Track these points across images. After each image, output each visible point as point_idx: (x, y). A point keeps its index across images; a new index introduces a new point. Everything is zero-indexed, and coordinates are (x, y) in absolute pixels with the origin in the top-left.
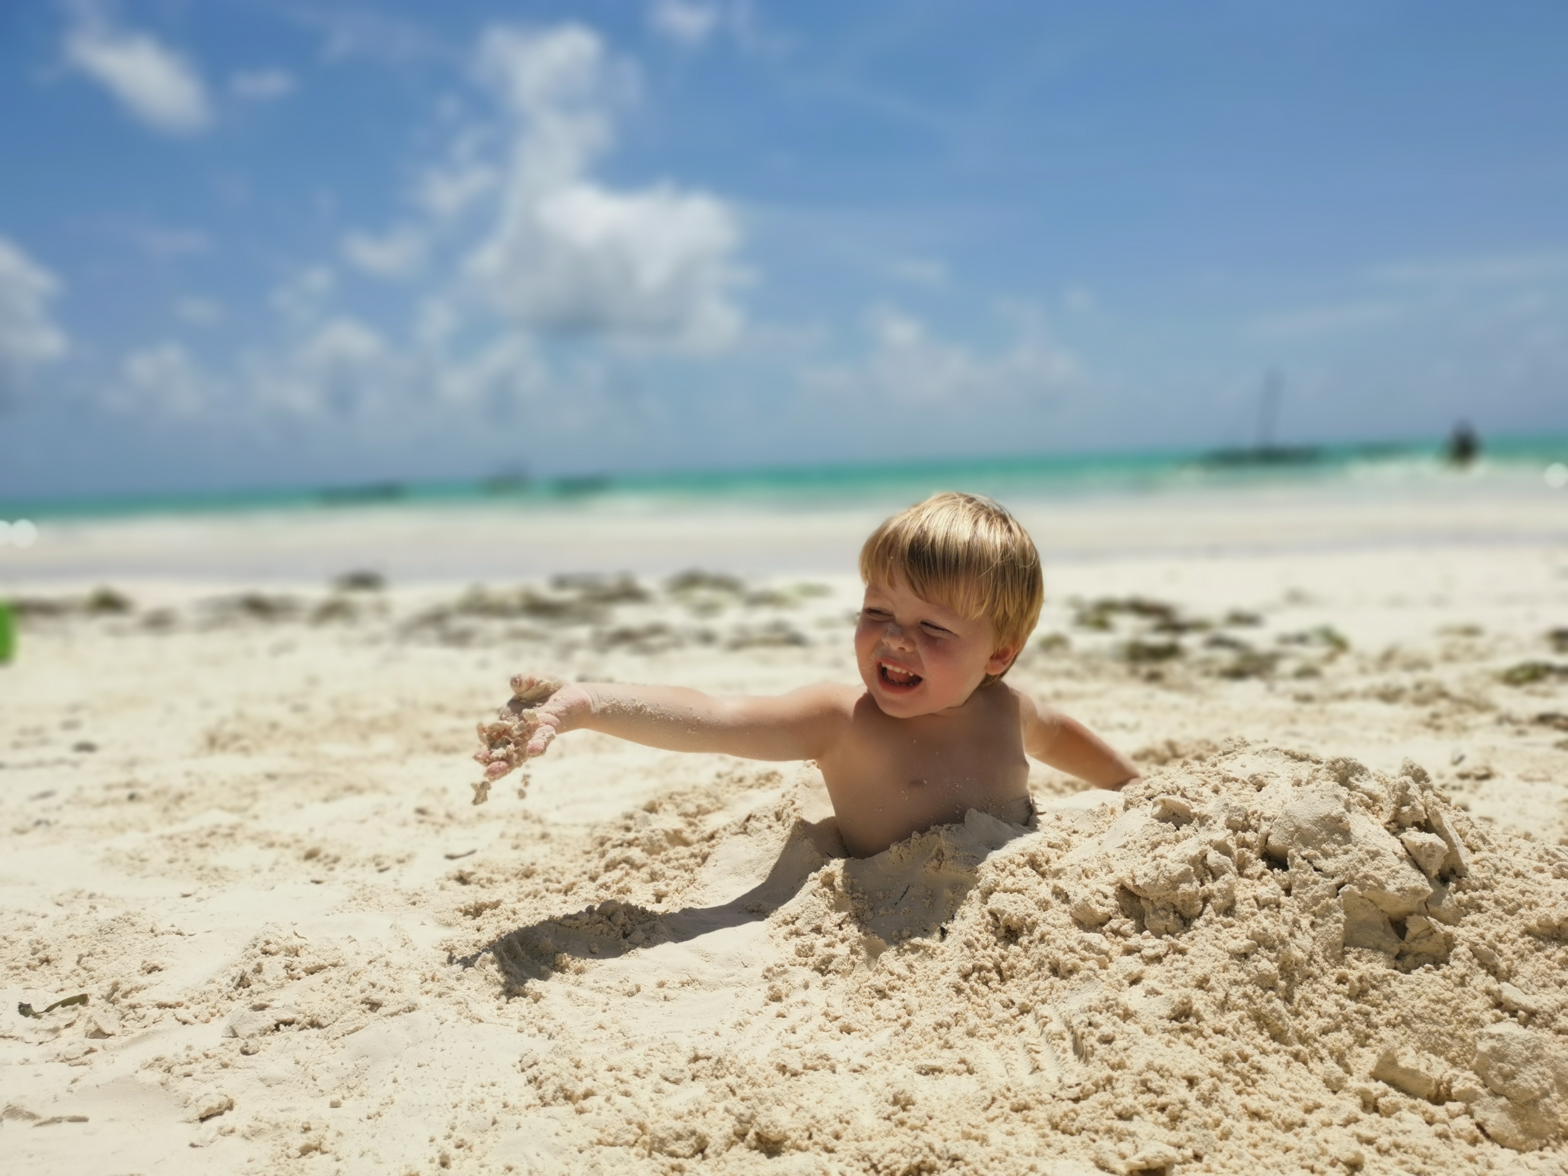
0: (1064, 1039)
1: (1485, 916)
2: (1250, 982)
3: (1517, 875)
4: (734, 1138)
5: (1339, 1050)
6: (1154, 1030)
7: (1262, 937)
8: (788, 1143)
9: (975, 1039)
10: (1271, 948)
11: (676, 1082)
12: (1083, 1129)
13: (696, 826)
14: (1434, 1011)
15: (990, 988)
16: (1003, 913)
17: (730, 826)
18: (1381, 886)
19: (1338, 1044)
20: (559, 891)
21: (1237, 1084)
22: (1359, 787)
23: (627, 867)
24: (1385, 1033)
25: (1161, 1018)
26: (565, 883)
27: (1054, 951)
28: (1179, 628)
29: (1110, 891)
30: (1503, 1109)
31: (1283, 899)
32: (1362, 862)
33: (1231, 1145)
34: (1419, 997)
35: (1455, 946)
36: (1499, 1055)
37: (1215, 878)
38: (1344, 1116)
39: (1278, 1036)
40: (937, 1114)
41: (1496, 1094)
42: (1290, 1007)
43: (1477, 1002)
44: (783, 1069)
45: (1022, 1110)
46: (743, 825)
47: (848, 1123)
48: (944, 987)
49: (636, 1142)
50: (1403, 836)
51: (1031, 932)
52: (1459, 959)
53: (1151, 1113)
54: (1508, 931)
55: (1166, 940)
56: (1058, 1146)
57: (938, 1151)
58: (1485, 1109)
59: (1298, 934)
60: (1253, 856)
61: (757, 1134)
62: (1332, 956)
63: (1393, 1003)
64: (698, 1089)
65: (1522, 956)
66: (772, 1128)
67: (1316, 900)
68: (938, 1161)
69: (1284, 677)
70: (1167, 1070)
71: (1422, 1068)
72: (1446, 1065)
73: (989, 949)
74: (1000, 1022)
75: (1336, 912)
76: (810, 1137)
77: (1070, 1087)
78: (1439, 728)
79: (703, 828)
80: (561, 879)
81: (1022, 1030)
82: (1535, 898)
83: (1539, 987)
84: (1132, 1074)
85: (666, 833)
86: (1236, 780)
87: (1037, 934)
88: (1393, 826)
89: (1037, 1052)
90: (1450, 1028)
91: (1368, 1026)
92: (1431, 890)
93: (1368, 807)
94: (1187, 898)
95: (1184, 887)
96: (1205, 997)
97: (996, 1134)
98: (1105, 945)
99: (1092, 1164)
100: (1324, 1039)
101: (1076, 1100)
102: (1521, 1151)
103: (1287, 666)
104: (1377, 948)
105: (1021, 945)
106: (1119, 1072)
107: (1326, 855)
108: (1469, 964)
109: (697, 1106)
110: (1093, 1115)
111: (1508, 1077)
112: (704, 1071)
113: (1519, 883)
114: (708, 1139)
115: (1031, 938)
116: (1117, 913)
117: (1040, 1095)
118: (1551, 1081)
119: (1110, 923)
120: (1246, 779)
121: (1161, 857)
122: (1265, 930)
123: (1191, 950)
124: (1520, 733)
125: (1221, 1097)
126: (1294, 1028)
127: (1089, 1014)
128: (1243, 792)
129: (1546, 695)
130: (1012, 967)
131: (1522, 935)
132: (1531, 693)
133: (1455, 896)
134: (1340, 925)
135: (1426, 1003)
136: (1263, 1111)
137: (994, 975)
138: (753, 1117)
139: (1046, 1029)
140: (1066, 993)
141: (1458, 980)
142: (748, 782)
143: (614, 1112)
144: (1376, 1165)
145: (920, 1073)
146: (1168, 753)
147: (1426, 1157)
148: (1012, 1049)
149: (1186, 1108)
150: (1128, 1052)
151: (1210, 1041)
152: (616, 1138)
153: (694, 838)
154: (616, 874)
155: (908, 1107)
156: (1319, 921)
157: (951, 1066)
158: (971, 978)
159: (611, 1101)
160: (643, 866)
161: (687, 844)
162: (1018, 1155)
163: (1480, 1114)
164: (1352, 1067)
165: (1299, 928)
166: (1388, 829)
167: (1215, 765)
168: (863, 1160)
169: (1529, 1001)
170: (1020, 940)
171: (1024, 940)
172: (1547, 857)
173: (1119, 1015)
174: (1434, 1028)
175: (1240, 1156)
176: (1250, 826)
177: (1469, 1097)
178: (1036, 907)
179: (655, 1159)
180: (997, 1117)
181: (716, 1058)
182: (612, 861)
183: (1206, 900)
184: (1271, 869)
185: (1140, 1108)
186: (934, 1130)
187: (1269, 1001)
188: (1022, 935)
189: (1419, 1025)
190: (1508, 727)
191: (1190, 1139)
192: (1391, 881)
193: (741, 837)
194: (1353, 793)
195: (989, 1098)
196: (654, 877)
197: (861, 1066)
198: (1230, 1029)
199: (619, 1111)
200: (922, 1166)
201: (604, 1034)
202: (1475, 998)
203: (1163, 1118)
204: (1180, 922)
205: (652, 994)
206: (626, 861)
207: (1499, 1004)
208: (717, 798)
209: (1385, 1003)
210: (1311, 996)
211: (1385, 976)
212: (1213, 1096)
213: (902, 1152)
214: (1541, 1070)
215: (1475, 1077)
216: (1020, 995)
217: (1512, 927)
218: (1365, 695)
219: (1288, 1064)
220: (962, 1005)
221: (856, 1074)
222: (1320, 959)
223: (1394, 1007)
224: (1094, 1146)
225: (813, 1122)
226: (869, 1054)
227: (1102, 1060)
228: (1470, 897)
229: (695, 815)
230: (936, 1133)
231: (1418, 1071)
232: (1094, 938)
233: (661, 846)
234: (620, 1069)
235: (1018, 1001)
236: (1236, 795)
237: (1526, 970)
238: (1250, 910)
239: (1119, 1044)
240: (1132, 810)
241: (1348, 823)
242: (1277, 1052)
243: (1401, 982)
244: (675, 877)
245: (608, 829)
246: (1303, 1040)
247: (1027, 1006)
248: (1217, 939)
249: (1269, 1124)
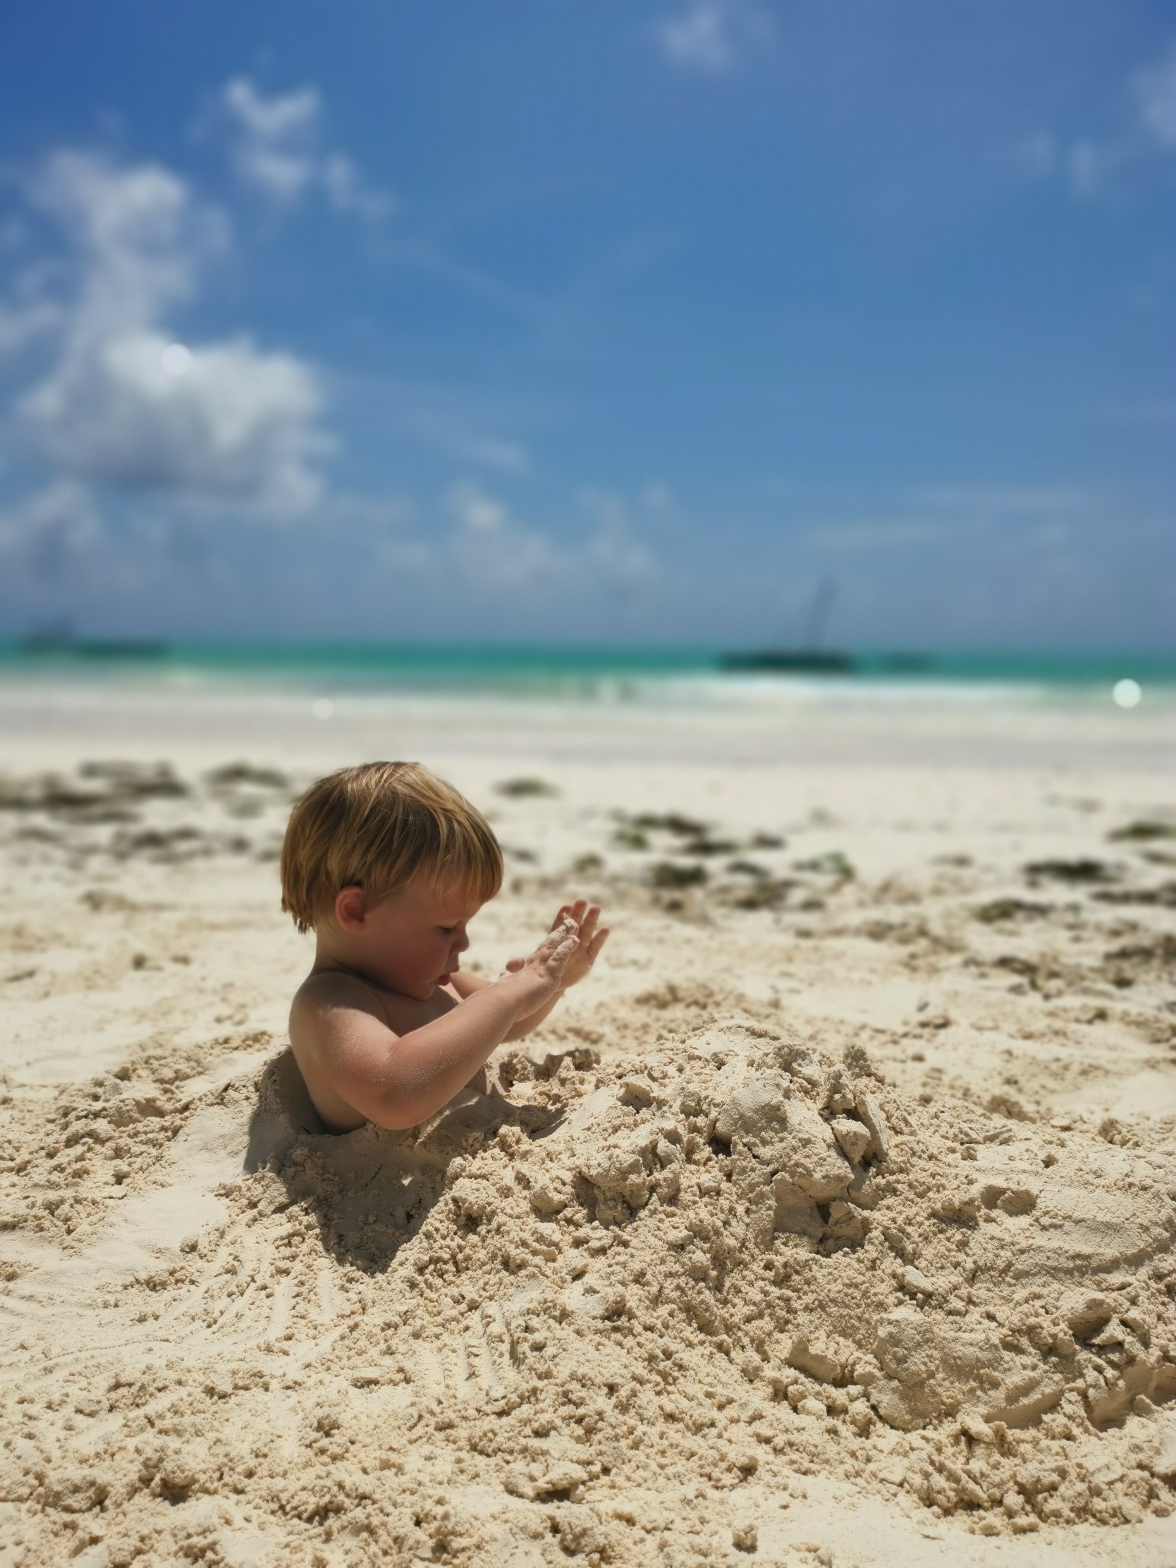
0: (502, 1341)
1: (899, 1200)
2: (684, 1274)
3: (931, 1157)
4: (138, 1484)
5: (759, 1338)
6: (586, 1332)
7: (697, 1229)
8: (196, 1486)
9: (420, 1341)
10: (706, 1239)
11: (92, 1415)
12: (500, 1450)
13: (173, 1093)
14: (846, 1295)
15: (445, 1281)
16: (464, 1201)
17: (206, 1096)
18: (809, 1173)
19: (759, 1332)
20: (11, 1170)
21: (658, 1384)
22: (800, 1072)
23: (90, 1141)
24: (803, 1318)
25: (594, 1318)
26: (18, 1161)
27: (508, 1244)
28: (706, 848)
29: (568, 1177)
30: (894, 1391)
31: (725, 1186)
32: (795, 1150)
33: (639, 1456)
34: (835, 1281)
35: (870, 1231)
36: (894, 1340)
37: (663, 1167)
38: (750, 1413)
39: (705, 1328)
40: (360, 1438)
41: (890, 1377)
42: (719, 1296)
43: (883, 1286)
44: (210, 1391)
45: (445, 1429)
46: (220, 1095)
47: (265, 1456)
48: (399, 1281)
49: (31, 1494)
50: (834, 1122)
51: (489, 1221)
52: (873, 1243)
53: (568, 1425)
54: (917, 1214)
55: (613, 1231)
56: (472, 1471)
57: (347, 1488)
58: (880, 1391)
59: (734, 1222)
60: (701, 1141)
61: (162, 1480)
62: (762, 1243)
63: (812, 1287)
64: (115, 1421)
65: (926, 1238)
66: (178, 1473)
67: (752, 1187)
68: (346, 1500)
69: (791, 909)
70: (590, 1379)
71: (830, 1354)
72: (853, 1346)
73: (448, 1239)
74: (448, 1320)
75: (768, 1199)
76: (221, 1478)
77: (496, 1400)
78: (914, 969)
79: (180, 1096)
80: (15, 1155)
81: (467, 1329)
82: (943, 1181)
83: (937, 1269)
84: (557, 1385)
85: (138, 1103)
86: (700, 1058)
87: (494, 1224)
88: (826, 1113)
89: (476, 1356)
90: (858, 1311)
91: (788, 1312)
92: (852, 1176)
93: (806, 1092)
94: (634, 1189)
95: (633, 1177)
96: (641, 1292)
97: (413, 1461)
98: (556, 1237)
99: (502, 1488)
100: (748, 1327)
101: (500, 1414)
102: (906, 1431)
103: (797, 896)
104: (802, 1233)
105: (479, 1234)
106: (546, 1381)
107: (764, 1143)
108: (880, 1248)
109: (106, 1446)
110: (512, 1434)
111: (901, 1361)
112: (124, 1401)
113: (931, 1166)
114: (109, 1488)
115: (490, 1227)
116: (572, 1200)
117: (466, 1410)
118: (937, 1362)
119: (565, 1212)
120: (708, 1057)
121: (615, 1146)
122: (701, 1221)
123: (634, 1242)
124: (983, 976)
125: (639, 1402)
126: (721, 1316)
127: (527, 1318)
128: (704, 1071)
129: (1013, 934)
130: (468, 1258)
131: (928, 1219)
132: (1001, 932)
133: (874, 1181)
134: (771, 1213)
135: (841, 1287)
136: (677, 1412)
137: (451, 1267)
138: (161, 1460)
139: (489, 1329)
140: (512, 1290)
141: (869, 1264)
142: (234, 1044)
143: (12, 1459)
144: (768, 1467)
145: (356, 1386)
146: (668, 997)
147: (814, 1455)
148: (454, 1351)
149: (602, 1419)
150: (557, 1360)
151: (639, 1339)
152: (8, 1493)
153: (168, 1107)
154: (78, 1149)
155: (333, 1432)
156: (754, 1208)
157: (388, 1376)
158: (427, 1271)
159: (11, 1447)
160: (109, 1139)
161: (161, 1113)
162: (430, 1484)
163: (875, 1397)
164: (770, 1353)
165: (735, 1215)
166: (821, 1115)
167: (683, 1042)
168: (272, 1500)
169: (926, 1284)
170: (479, 1229)
171: (482, 1229)
172: (961, 1136)
173: (554, 1318)
174: (845, 1312)
175: (646, 1467)
176: (701, 1111)
177: (867, 1380)
178: (497, 1195)
179: (47, 1515)
180: (420, 1437)
181: (139, 1384)
182: (73, 1135)
183: (653, 1189)
184: (717, 1154)
185: (558, 1422)
186: (355, 1456)
187: (700, 1293)
188: (482, 1224)
189: (833, 1309)
190: (973, 970)
191: (601, 1453)
192: (818, 1169)
193: (217, 1108)
194: (795, 1078)
195: (416, 1416)
196: (118, 1154)
197: (296, 1383)
198: (659, 1326)
199: (19, 1457)
200: (330, 1506)
201: (25, 1356)
202: (883, 1281)
203: (580, 1431)
204: (627, 1212)
205: (89, 1301)
206: (91, 1134)
207: (902, 1287)
208: (198, 1062)
209: (806, 1287)
210: (740, 1283)
211: (807, 1261)
212: (631, 1402)
213: (312, 1490)
214: (929, 1353)
215: (874, 1361)
216: (472, 1289)
217: (920, 1210)
218: (857, 932)
219: (711, 1356)
220: (414, 1301)
221: (289, 1392)
222: (751, 1245)
223: (812, 1292)
224: (507, 1468)
225: (226, 1460)
226: (308, 1366)
227: (531, 1369)
228: (888, 1182)
229: (171, 1082)
230: (356, 1460)
231: (826, 1357)
232: (548, 1229)
233: (131, 1117)
234: (32, 1401)
235: (468, 1297)
236: (697, 1074)
237: (928, 1252)
238: (692, 1198)
239: (549, 1351)
240: (603, 1089)
241: (785, 1112)
242: (702, 1343)
243: (821, 1267)
244: (142, 1153)
245: (75, 1098)
246: (729, 1329)
247: (476, 1302)
248: (659, 1229)
249: (680, 1426)
